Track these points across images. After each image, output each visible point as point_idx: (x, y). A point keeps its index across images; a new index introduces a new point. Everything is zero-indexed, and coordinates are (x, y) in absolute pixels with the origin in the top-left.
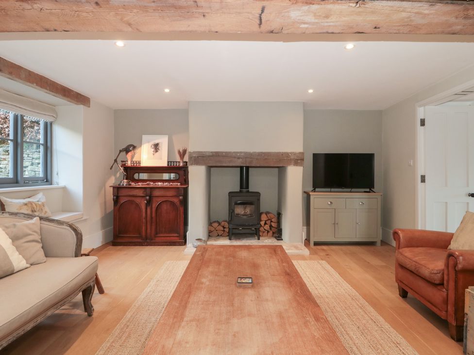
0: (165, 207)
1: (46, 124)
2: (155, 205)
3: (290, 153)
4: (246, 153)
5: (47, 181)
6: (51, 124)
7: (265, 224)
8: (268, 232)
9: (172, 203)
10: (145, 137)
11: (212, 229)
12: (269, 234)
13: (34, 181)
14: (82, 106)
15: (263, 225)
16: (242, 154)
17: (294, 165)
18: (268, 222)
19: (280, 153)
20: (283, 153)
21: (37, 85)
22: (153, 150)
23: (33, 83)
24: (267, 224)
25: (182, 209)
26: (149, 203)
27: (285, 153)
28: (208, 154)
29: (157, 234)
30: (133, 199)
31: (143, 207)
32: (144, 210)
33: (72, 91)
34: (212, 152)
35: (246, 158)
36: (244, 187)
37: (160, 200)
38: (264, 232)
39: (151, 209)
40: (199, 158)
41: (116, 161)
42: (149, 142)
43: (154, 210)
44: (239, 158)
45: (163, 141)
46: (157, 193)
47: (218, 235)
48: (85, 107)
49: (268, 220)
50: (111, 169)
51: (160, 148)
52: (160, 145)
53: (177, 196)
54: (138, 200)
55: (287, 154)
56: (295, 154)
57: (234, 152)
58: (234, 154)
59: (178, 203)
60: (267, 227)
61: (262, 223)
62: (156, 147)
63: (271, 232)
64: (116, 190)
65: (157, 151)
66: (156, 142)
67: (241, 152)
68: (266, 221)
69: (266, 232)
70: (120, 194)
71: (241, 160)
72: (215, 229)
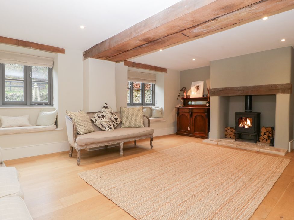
0: (198, 118)
1: (153, 85)
2: (194, 117)
3: (278, 85)
4: (244, 87)
5: (153, 105)
6: (154, 85)
7: (265, 134)
8: (267, 140)
9: (202, 117)
10: (193, 83)
11: (227, 133)
12: (267, 141)
13: (149, 104)
14: (164, 73)
15: (263, 135)
16: (242, 88)
17: (282, 93)
18: (267, 133)
19: (269, 85)
20: (272, 85)
21: (146, 68)
22: (196, 89)
23: (144, 68)
24: (266, 135)
25: (207, 120)
26: (191, 115)
27: (274, 85)
28: (220, 90)
29: (195, 131)
30: (185, 113)
31: (189, 118)
32: (189, 120)
33: (159, 67)
34: (222, 88)
35: (244, 90)
36: (248, 109)
37: (197, 114)
38: (263, 140)
39: (192, 119)
40: (215, 92)
41: (179, 95)
42: (194, 85)
43: (193, 119)
44: (239, 91)
45: (201, 84)
46: (195, 111)
47: (231, 138)
48: (165, 73)
49: (267, 132)
50: (177, 99)
51: (199, 88)
52: (200, 86)
53: (204, 113)
54: (187, 114)
55: (275, 86)
56: (282, 85)
57: (236, 87)
58: (236, 88)
59: (205, 116)
60: (266, 137)
61: (262, 134)
62: (198, 87)
63: (269, 141)
64: (178, 109)
65: (198, 90)
66: (198, 85)
67: (241, 87)
68: (265, 132)
69: (265, 140)
70: (179, 111)
71: (240, 91)
72: (229, 133)
